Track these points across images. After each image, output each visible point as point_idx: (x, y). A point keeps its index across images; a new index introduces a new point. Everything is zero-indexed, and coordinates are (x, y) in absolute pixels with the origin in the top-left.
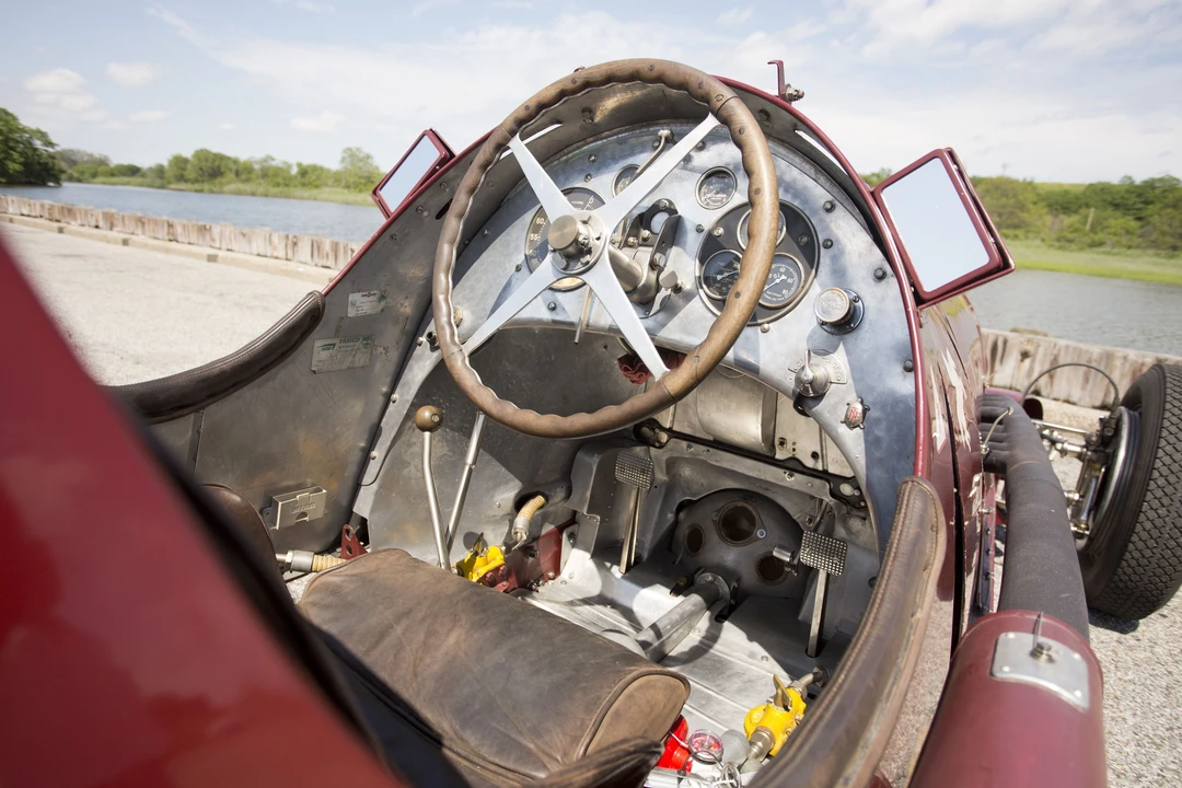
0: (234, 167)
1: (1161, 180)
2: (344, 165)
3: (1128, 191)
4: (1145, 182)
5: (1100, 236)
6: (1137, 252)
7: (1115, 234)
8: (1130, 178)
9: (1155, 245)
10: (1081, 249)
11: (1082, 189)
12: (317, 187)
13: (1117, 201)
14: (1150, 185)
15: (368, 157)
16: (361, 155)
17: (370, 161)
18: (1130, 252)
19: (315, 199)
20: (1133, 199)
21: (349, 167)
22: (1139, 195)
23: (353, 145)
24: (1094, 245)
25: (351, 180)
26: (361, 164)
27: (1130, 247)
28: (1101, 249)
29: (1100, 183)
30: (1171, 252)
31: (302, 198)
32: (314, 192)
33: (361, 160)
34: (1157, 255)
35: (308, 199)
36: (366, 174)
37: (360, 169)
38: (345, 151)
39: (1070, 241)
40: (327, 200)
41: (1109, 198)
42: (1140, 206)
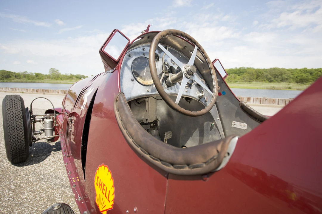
0: (14, 75)
1: (242, 68)
2: (50, 73)
3: (237, 70)
4: (239, 68)
5: (236, 80)
6: (244, 83)
7: (239, 79)
8: (236, 67)
9: (246, 81)
10: (234, 83)
11: (228, 70)
12: (43, 79)
13: (235, 72)
14: (240, 69)
15: (57, 71)
16: (55, 70)
17: (58, 72)
18: (242, 83)
19: (43, 83)
20: (238, 72)
21: (52, 73)
22: (239, 71)
23: (53, 68)
24: (236, 82)
25: (53, 77)
26: (55, 72)
27: (242, 82)
28: (237, 83)
29: (232, 69)
30: (249, 82)
31: (38, 83)
32: (42, 81)
33: (55, 71)
34: (248, 83)
35: (41, 83)
36: (57, 75)
37: (55, 74)
38: (50, 69)
39: (231, 81)
40: (48, 83)
41: (233, 72)
42: (239, 73)
